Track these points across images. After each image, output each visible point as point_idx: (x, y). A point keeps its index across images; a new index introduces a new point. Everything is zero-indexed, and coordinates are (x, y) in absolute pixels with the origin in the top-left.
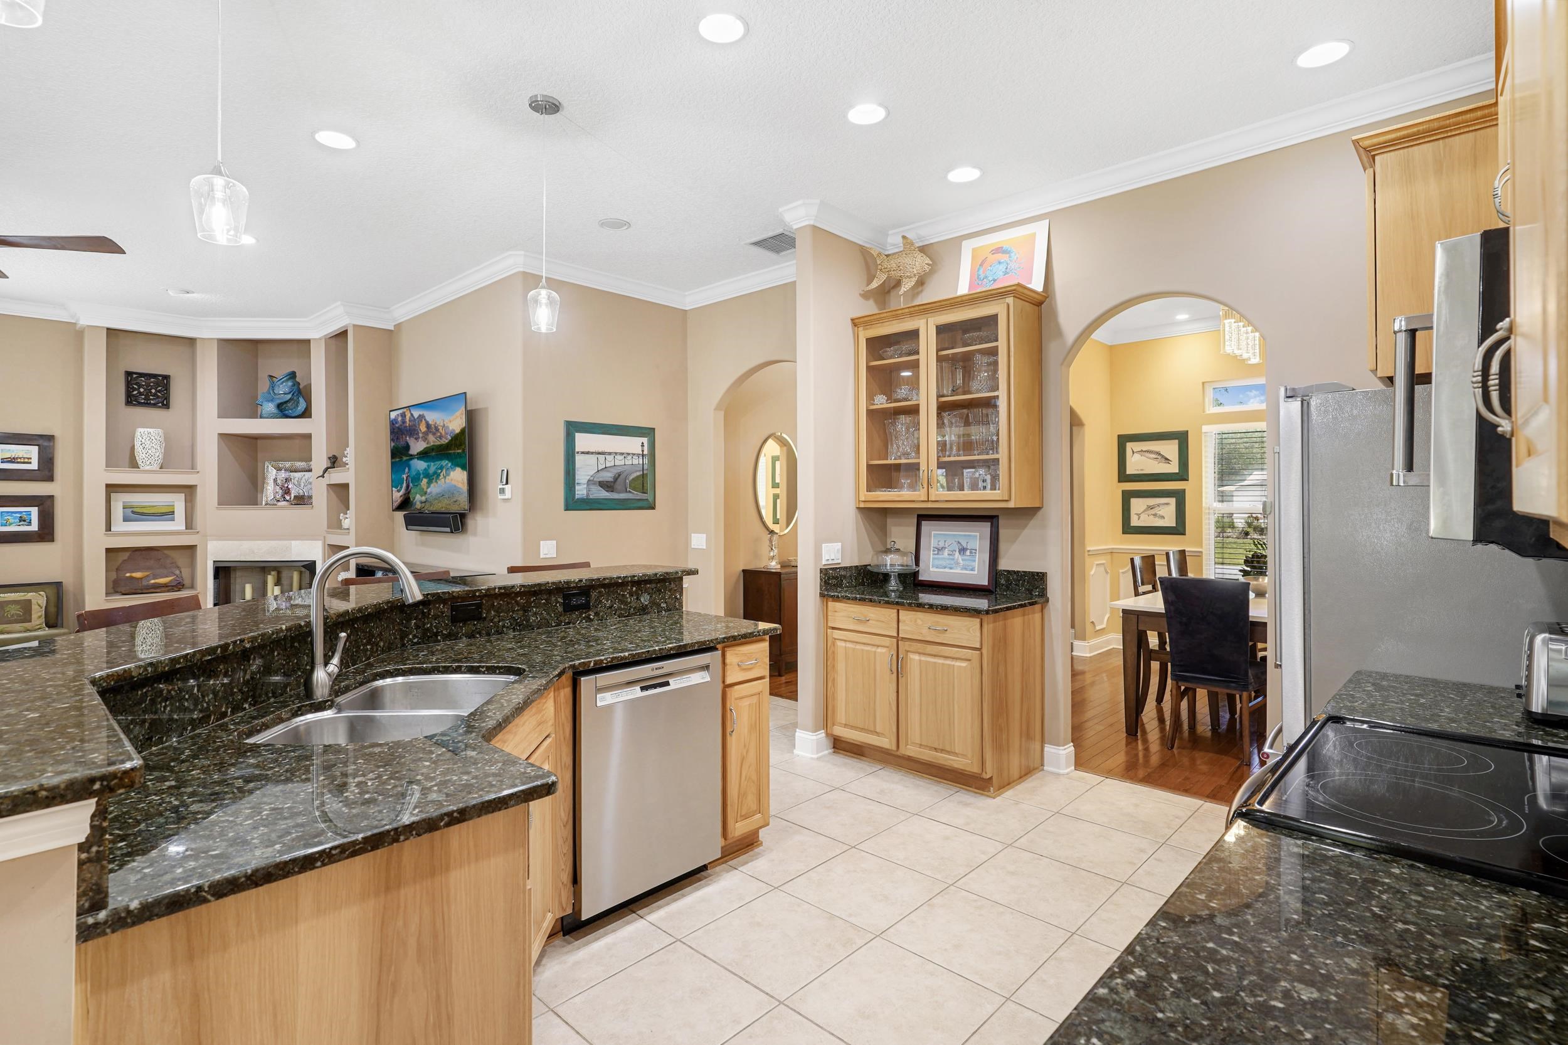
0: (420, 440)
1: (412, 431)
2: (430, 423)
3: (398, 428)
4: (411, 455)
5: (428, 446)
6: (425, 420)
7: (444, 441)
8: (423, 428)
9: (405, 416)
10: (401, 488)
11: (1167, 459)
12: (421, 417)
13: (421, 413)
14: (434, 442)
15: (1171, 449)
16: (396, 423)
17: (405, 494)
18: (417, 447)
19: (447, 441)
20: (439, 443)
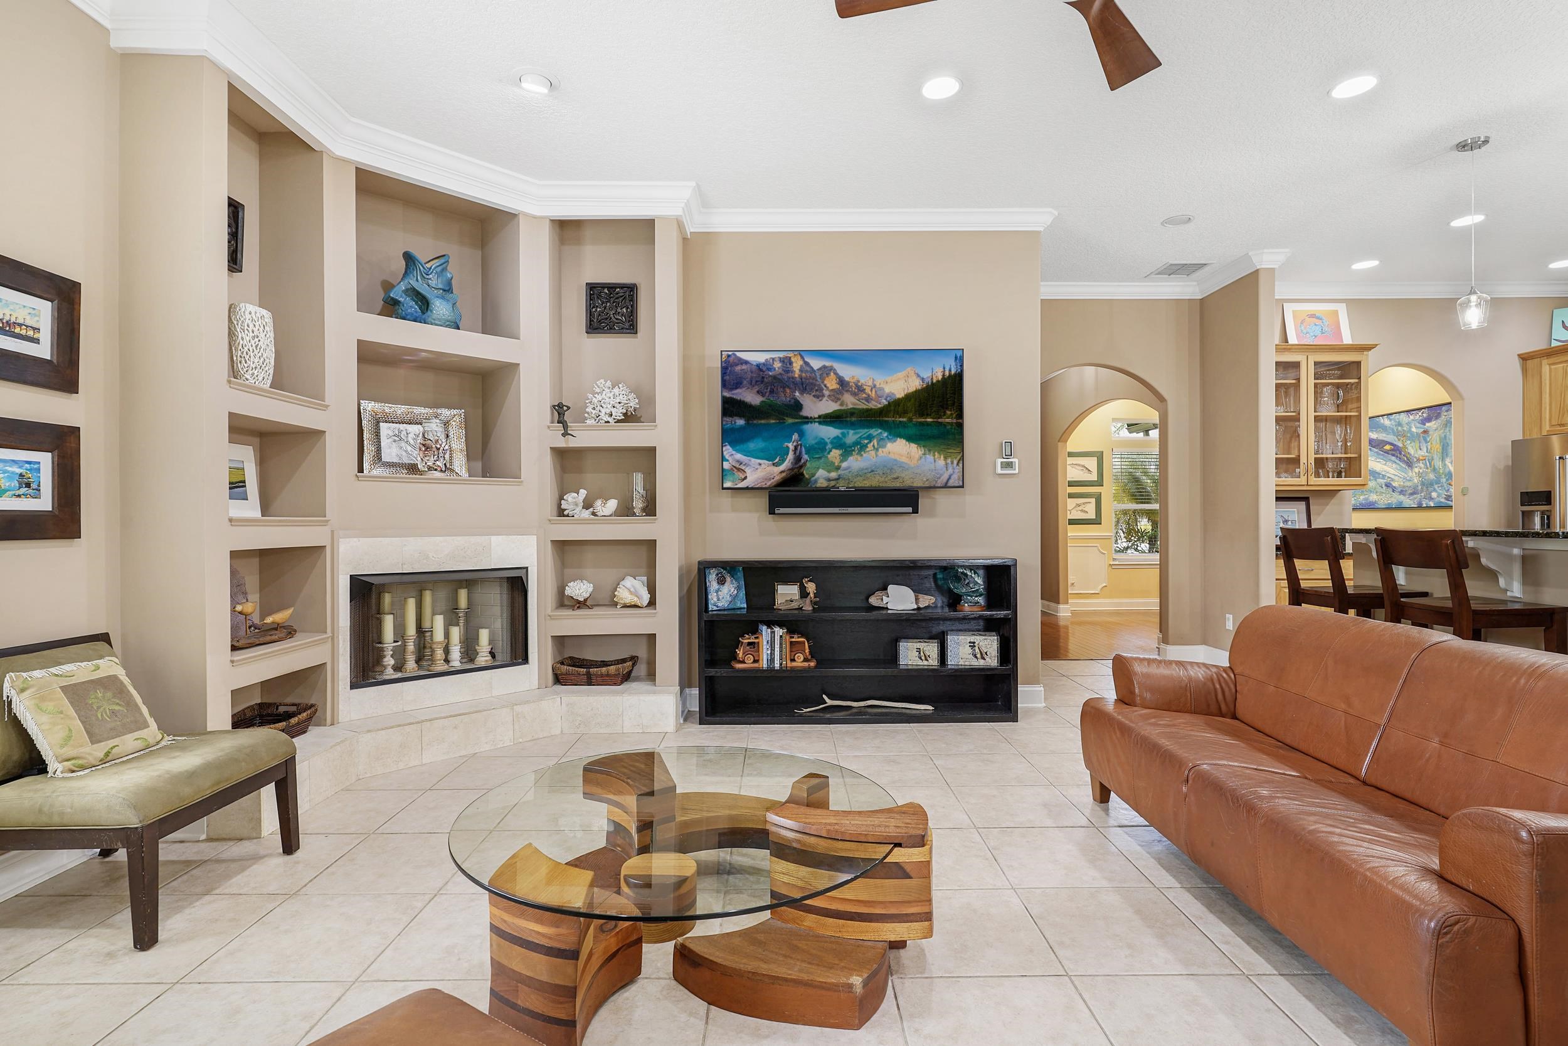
0: (825, 399)
1: (810, 384)
2: (847, 379)
3: (774, 377)
4: (807, 418)
5: (844, 408)
6: (836, 374)
7: (874, 405)
8: (831, 383)
9: (791, 363)
10: (783, 461)
11: (1089, 470)
12: (826, 371)
13: (828, 364)
14: (853, 404)
15: (1092, 463)
16: (769, 369)
17: (791, 469)
18: (814, 407)
19: (880, 406)
20: (865, 407)
